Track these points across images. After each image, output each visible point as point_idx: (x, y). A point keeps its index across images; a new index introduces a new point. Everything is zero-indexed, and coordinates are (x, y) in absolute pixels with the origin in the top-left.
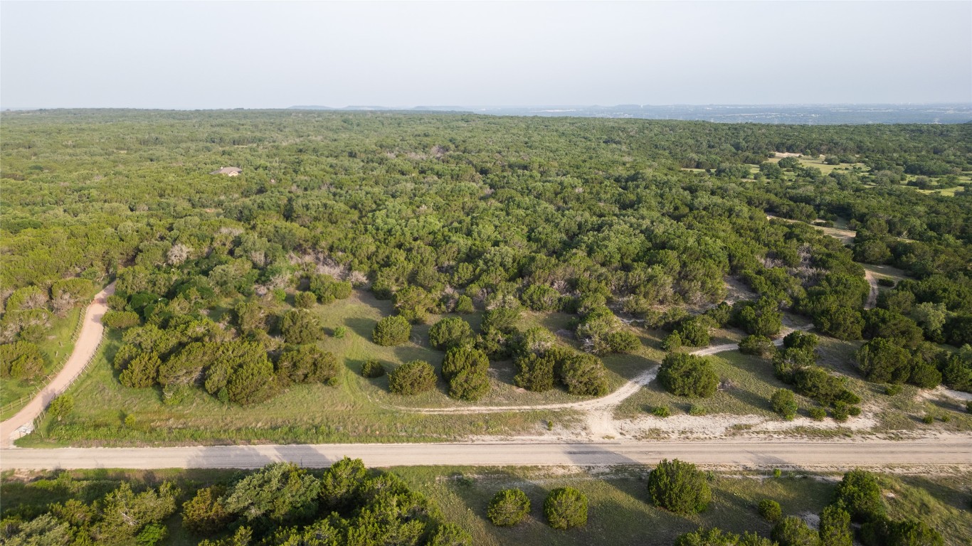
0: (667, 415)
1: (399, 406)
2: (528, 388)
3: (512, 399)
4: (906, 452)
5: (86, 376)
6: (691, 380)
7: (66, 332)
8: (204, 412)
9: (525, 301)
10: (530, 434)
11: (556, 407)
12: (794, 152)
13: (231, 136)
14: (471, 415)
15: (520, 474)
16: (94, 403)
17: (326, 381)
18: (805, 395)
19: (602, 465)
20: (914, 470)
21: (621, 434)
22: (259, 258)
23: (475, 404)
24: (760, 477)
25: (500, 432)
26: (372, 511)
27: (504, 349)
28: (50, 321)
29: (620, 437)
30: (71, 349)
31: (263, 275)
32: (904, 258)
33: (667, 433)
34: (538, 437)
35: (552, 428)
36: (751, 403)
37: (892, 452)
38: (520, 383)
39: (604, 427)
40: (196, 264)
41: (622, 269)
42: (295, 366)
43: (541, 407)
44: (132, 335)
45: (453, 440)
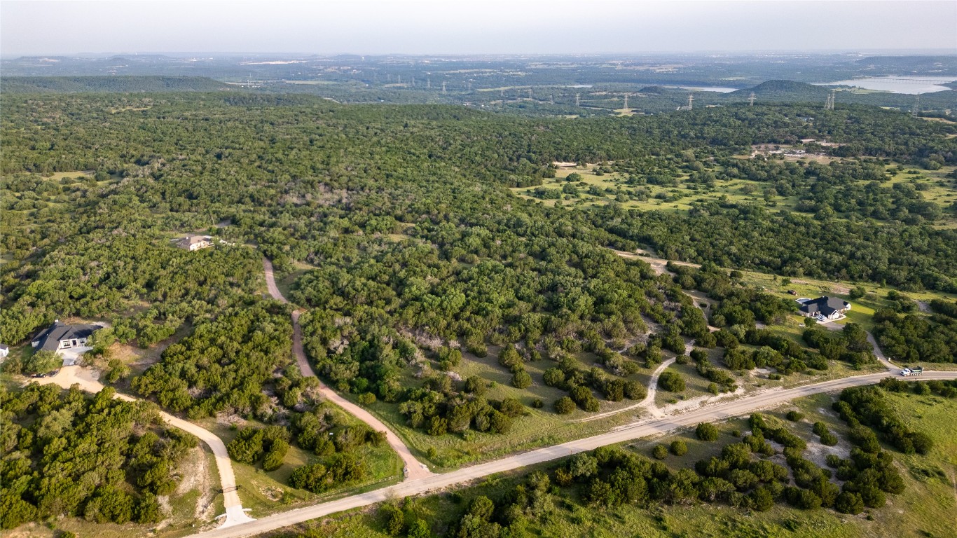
0: (675, 402)
1: (569, 420)
2: (615, 401)
3: (612, 407)
4: (759, 401)
10: (634, 422)
11: (631, 407)
12: (568, 161)
14: (604, 418)
15: (647, 439)
18: (718, 383)
19: (671, 429)
20: (766, 408)
21: (666, 414)
23: (601, 413)
24: (724, 422)
25: (623, 424)
33: (681, 410)
34: (638, 423)
35: (640, 417)
38: (609, 398)
39: (658, 413)
40: (352, 350)
41: (594, 320)
42: (509, 409)
43: (626, 409)
44: (404, 407)
45: (609, 431)
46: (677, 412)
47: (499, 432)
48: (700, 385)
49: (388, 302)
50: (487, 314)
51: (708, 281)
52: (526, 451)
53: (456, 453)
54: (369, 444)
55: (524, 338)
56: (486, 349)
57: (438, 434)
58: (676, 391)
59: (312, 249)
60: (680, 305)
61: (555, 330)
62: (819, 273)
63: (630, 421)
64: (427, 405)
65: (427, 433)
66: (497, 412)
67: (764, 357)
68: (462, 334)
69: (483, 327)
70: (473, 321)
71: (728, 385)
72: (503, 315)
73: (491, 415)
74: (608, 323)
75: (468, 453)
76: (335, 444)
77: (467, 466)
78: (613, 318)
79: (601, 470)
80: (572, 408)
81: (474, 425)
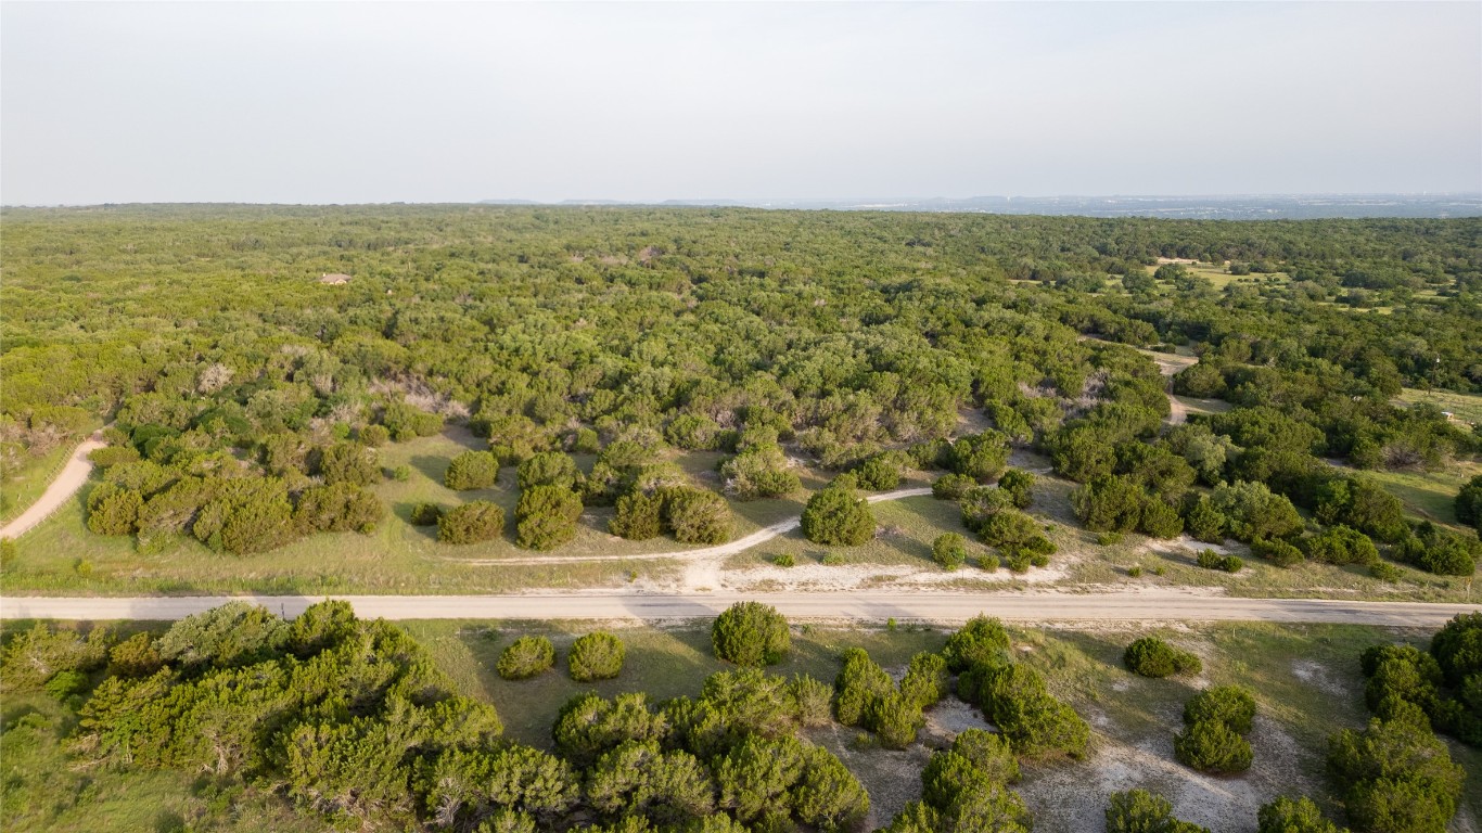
0: (791, 564)
1: (447, 557)
2: (624, 536)
3: (599, 549)
4: (1082, 607)
5: (51, 520)
6: (834, 522)
7: (39, 472)
8: (188, 562)
9: (672, 437)
10: (604, 585)
12: (1187, 257)
13: (365, 238)
14: (534, 566)
16: (49, 551)
17: (360, 528)
18: (988, 544)
19: (677, 617)
20: (1080, 625)
21: (723, 585)
22: (325, 384)
23: (547, 555)
25: (565, 585)
26: (337, 652)
27: (613, 490)
28: (20, 458)
29: (720, 588)
30: (41, 492)
31: (324, 405)
32: (1239, 388)
33: (783, 584)
34: (612, 590)
35: (635, 580)
36: (910, 553)
37: (1063, 606)
38: (616, 529)
39: (704, 579)
46: (769, 585)
63: (596, 583)
71: (1018, 554)
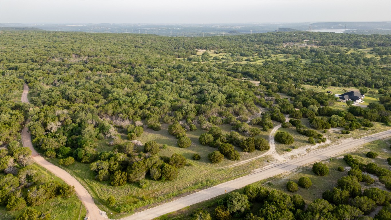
0: (290, 151)
1: (220, 167)
8: (158, 187)
11: (262, 156)
12: (202, 49)
14: (244, 164)
15: (279, 177)
19: (293, 169)
20: (349, 151)
21: (286, 159)
23: (241, 161)
24: (328, 161)
25: (258, 167)
33: (295, 156)
35: (269, 162)
36: (304, 143)
37: (341, 148)
38: (246, 151)
39: (281, 158)
40: (64, 130)
41: (227, 106)
42: (176, 162)
43: (258, 157)
44: (94, 166)
45: (250, 173)
46: (293, 157)
47: (168, 179)
48: (302, 139)
49: (97, 101)
50: (161, 105)
51: (285, 87)
52: (190, 193)
53: (132, 199)
54: (59, 198)
55: (185, 118)
56: (160, 125)
57: (119, 185)
58: (288, 144)
59: (56, 79)
60: (274, 98)
61: (204, 112)
62: (338, 84)
63: (263, 165)
64: (112, 163)
65: (110, 184)
66: (167, 165)
67: (335, 121)
68: (144, 118)
69: (158, 113)
70: (152, 109)
71: (319, 139)
72: (171, 106)
73: (162, 167)
74: (237, 107)
75: (142, 199)
76: (26, 199)
77: (141, 210)
78: (239, 104)
79: (252, 204)
80: (221, 158)
81: (149, 175)
